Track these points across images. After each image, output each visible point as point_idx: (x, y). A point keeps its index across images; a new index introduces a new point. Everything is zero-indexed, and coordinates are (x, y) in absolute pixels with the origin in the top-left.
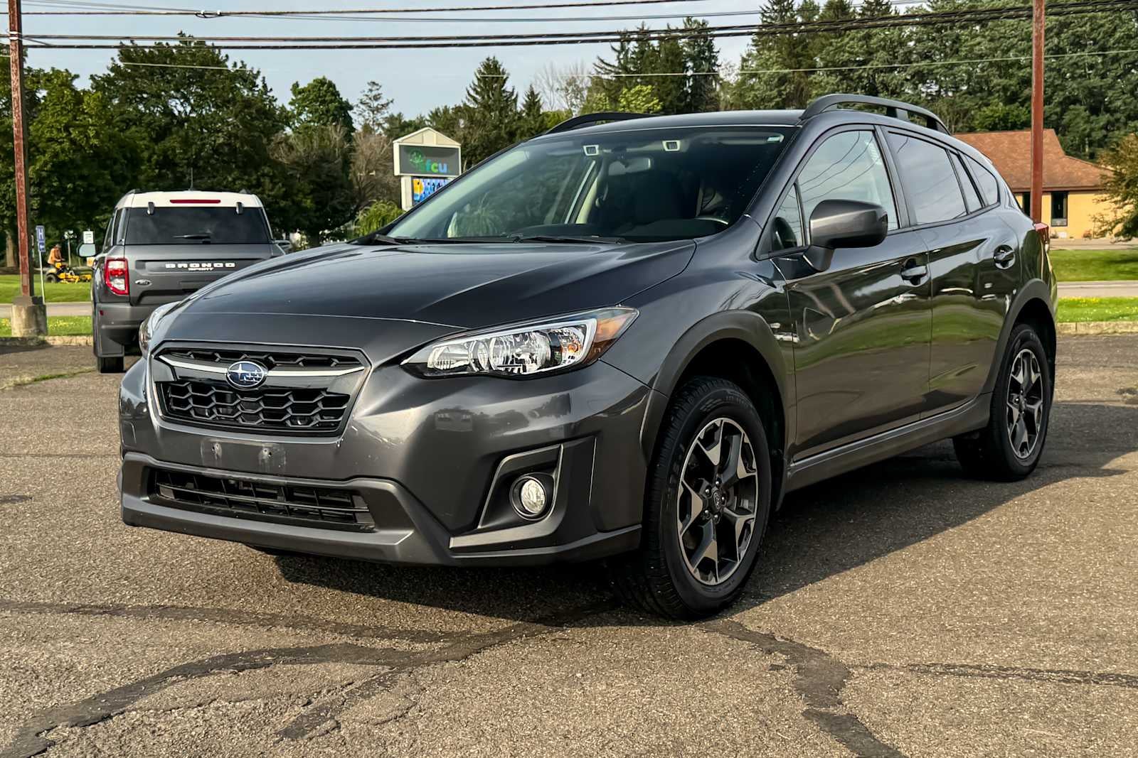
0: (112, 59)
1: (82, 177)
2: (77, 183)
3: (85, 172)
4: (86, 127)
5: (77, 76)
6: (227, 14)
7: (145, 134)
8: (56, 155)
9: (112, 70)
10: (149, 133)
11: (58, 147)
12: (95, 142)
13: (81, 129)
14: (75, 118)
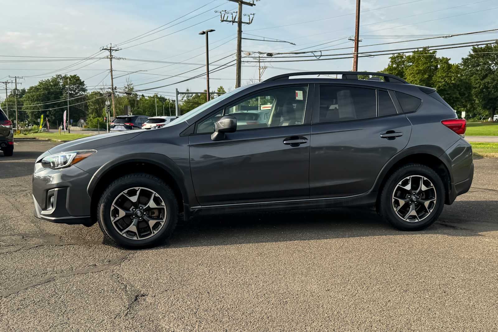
0: (469, 52)
1: (448, 94)
2: (446, 96)
3: (449, 92)
4: (451, 77)
5: (450, 59)
6: (453, 36)
7: (478, 78)
8: (439, 87)
9: (469, 56)
10: (480, 77)
11: (440, 84)
12: (453, 82)
13: (449, 78)
14: (448, 74)
